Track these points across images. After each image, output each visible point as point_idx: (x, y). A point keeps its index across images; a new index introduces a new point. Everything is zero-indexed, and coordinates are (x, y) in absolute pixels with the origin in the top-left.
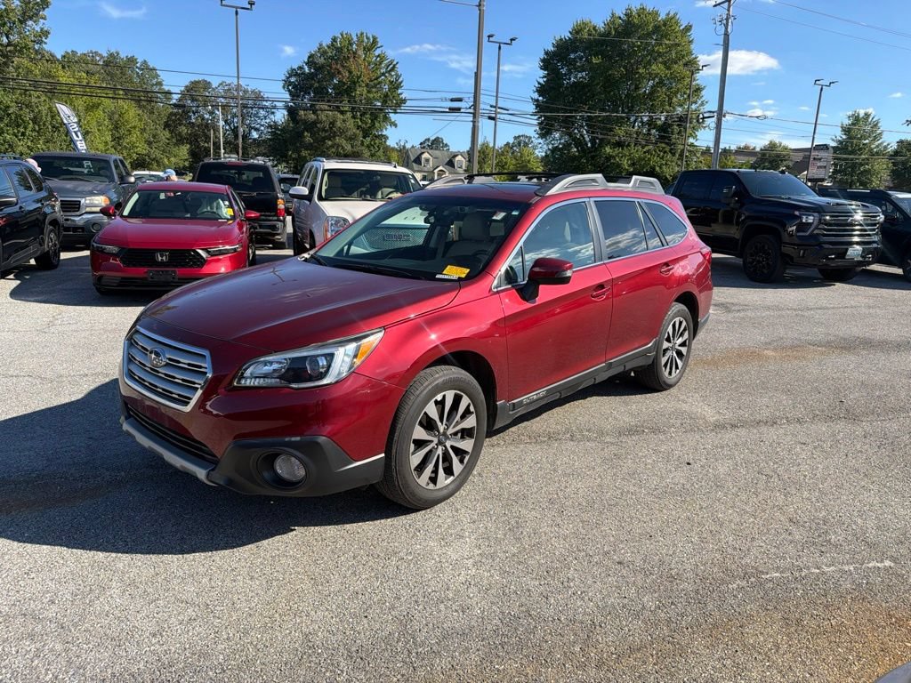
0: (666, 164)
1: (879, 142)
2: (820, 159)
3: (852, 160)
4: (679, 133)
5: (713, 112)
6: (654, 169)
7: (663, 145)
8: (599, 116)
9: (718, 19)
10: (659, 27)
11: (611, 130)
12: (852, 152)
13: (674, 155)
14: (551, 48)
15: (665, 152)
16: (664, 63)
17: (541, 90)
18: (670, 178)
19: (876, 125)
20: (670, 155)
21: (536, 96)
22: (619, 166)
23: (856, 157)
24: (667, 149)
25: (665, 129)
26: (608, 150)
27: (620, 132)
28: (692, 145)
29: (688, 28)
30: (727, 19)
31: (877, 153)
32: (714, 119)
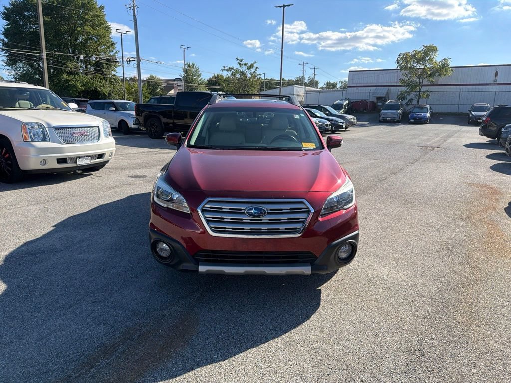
0: (103, 86)
1: (201, 78)
2: (180, 86)
3: (191, 86)
4: (107, 68)
5: (134, 58)
6: (97, 89)
7: (99, 75)
8: (55, 55)
9: (129, 6)
10: (85, 4)
11: (64, 64)
12: (190, 83)
13: (106, 81)
14: (8, 6)
15: (101, 79)
16: (92, 26)
17: (7, 33)
18: (107, 95)
19: (198, 69)
20: (104, 81)
21: (3, 37)
22: (75, 86)
23: (192, 85)
24: (102, 77)
25: (98, 65)
26: (65, 76)
27: (71, 65)
28: (114, 75)
29: (102, 8)
30: (134, 7)
31: (201, 84)
32: (136, 62)
